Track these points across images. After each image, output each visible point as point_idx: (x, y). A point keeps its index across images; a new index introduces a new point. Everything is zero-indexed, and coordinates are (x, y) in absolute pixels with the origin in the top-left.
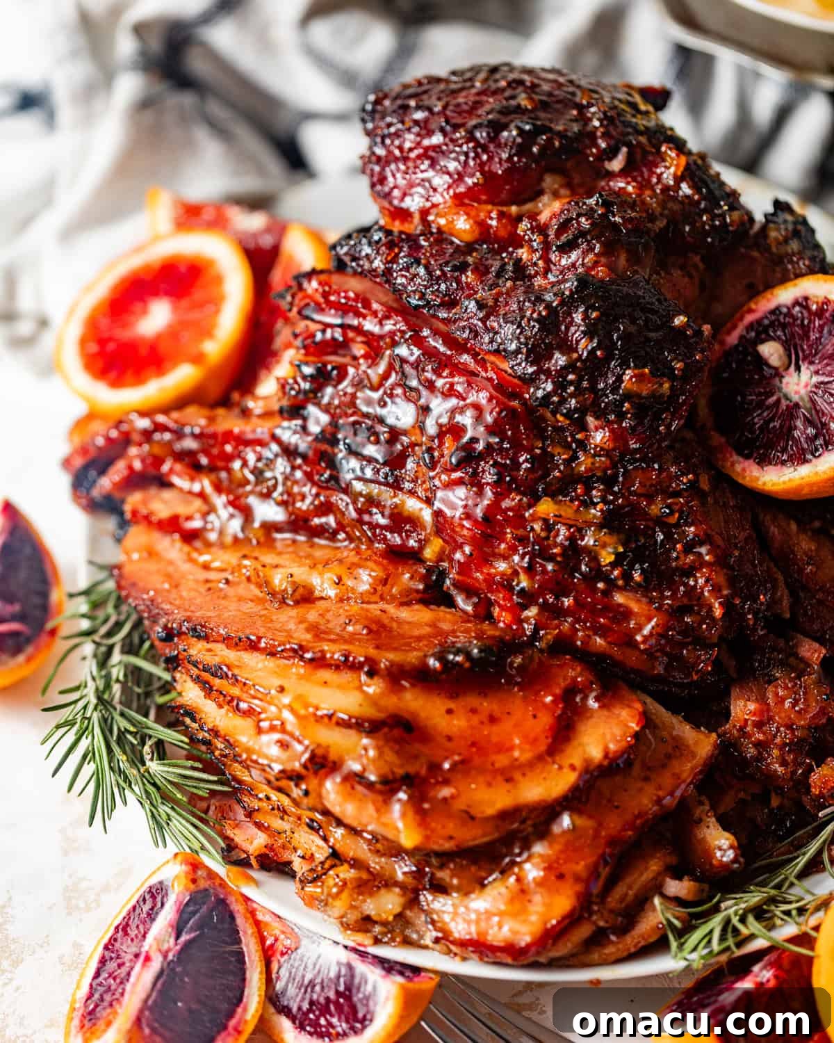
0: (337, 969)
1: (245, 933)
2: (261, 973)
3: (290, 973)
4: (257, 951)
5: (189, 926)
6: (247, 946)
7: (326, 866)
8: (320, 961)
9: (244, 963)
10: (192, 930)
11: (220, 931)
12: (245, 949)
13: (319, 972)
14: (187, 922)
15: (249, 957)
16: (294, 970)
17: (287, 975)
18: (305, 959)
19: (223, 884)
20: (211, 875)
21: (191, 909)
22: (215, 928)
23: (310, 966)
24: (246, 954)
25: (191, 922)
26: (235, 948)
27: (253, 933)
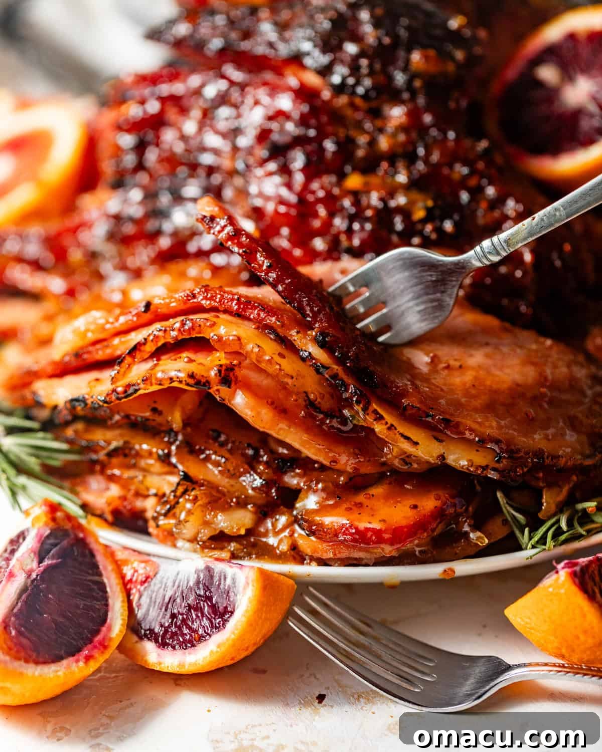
0: (196, 576)
1: (105, 568)
2: (123, 601)
3: (151, 598)
4: (118, 584)
5: (51, 554)
6: (108, 579)
7: (178, 493)
8: (179, 576)
9: (106, 592)
10: (53, 558)
11: (81, 564)
12: (106, 581)
13: (179, 587)
14: (49, 551)
15: (111, 587)
16: (154, 596)
17: (148, 600)
18: (165, 580)
19: (80, 527)
20: (69, 518)
21: (52, 541)
22: (76, 560)
23: (170, 584)
24: (107, 585)
25: (52, 552)
26: (96, 578)
27: (113, 570)
